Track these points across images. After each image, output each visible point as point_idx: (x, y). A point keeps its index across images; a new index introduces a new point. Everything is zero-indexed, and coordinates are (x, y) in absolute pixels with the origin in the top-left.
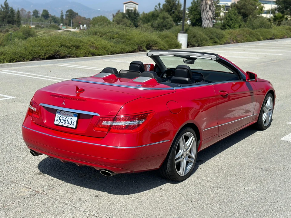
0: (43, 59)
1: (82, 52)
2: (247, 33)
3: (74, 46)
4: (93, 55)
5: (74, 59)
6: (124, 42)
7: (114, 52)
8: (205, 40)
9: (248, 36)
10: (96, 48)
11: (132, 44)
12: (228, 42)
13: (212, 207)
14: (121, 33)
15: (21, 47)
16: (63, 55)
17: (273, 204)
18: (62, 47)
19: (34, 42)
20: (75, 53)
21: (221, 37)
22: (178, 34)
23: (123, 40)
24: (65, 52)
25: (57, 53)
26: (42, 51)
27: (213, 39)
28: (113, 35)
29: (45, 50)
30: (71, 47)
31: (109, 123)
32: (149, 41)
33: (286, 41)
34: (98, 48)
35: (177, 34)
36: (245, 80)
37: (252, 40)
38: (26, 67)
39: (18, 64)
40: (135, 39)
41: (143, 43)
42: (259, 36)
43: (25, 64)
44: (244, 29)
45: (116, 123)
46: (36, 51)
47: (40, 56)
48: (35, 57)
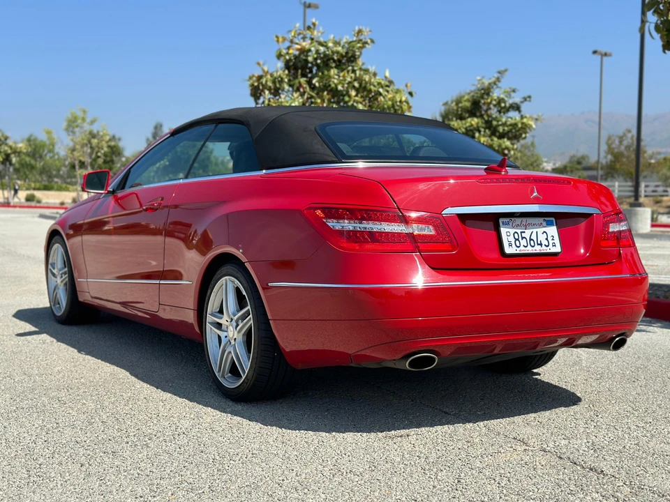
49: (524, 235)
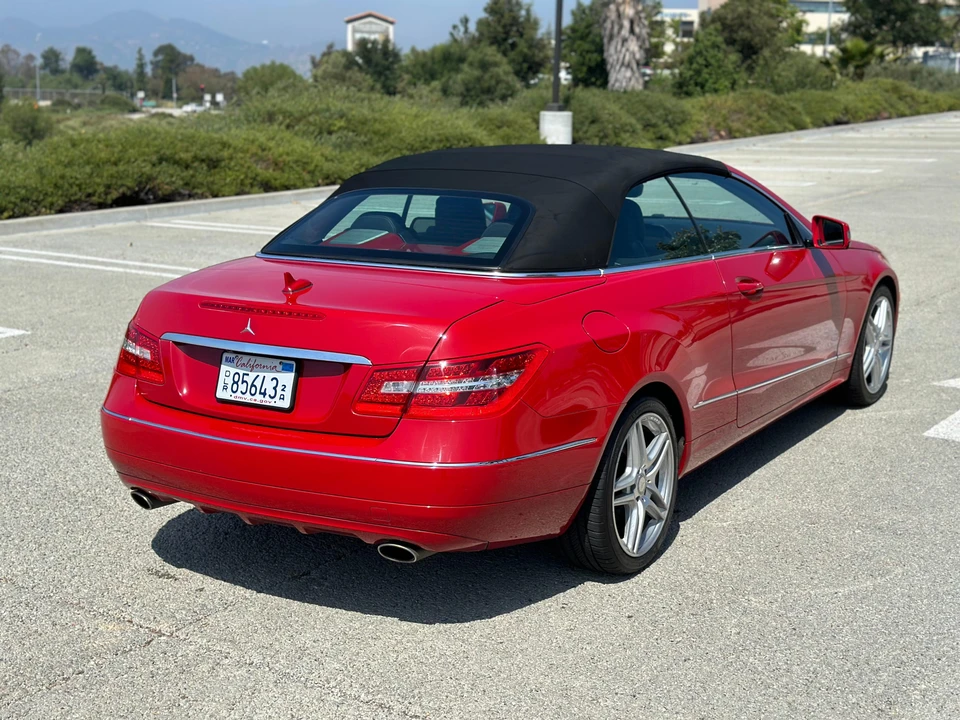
0: (101, 206)
1: (228, 180)
2: (760, 107)
3: (203, 161)
4: (267, 187)
5: (204, 204)
6: (365, 143)
7: (336, 176)
8: (628, 131)
9: (765, 115)
10: (276, 164)
11: (392, 150)
12: (701, 135)
13: (741, 658)
14: (354, 112)
15: (25, 167)
16: (167, 189)
17: (935, 638)
18: (164, 163)
19: (67, 150)
20: (205, 183)
21: (678, 120)
22: (543, 113)
23: (363, 138)
24: (174, 179)
25: (147, 183)
26: (98, 180)
27: (654, 126)
28: (330, 122)
29: (105, 174)
30: (193, 162)
31: (405, 387)
32: (447, 140)
33: (887, 130)
34: (281, 165)
35: (538, 113)
36: (809, 244)
37: (779, 129)
38: (45, 233)
39: (19, 224)
40: (404, 134)
41: (427, 144)
42: (800, 113)
43: (40, 223)
44: (750, 93)
45: (425, 387)
46: (77, 179)
47: (89, 195)
48: (73, 198)
49: (246, 378)
